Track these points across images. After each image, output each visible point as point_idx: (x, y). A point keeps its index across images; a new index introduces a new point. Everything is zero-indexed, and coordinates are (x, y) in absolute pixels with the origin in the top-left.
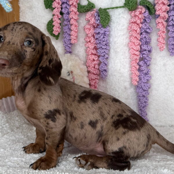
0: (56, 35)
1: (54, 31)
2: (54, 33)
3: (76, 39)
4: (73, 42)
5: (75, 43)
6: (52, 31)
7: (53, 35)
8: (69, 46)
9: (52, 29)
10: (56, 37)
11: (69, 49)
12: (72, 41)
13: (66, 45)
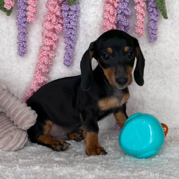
2: (5, 6)
3: (34, 17)
8: (22, 25)
10: (7, 12)
11: (23, 29)
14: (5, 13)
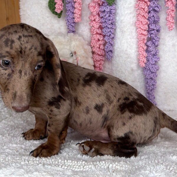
0: (58, 14)
1: (56, 9)
2: (56, 10)
3: (80, 18)
4: (77, 20)
5: (79, 22)
6: (54, 8)
7: (55, 13)
8: (72, 25)
9: (54, 7)
10: (58, 15)
11: (73, 28)
12: (75, 19)
13: (69, 24)
14: (57, 16)
